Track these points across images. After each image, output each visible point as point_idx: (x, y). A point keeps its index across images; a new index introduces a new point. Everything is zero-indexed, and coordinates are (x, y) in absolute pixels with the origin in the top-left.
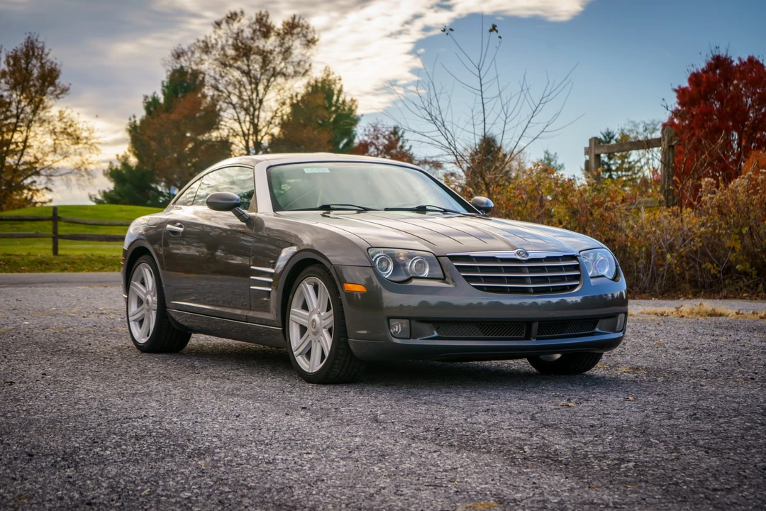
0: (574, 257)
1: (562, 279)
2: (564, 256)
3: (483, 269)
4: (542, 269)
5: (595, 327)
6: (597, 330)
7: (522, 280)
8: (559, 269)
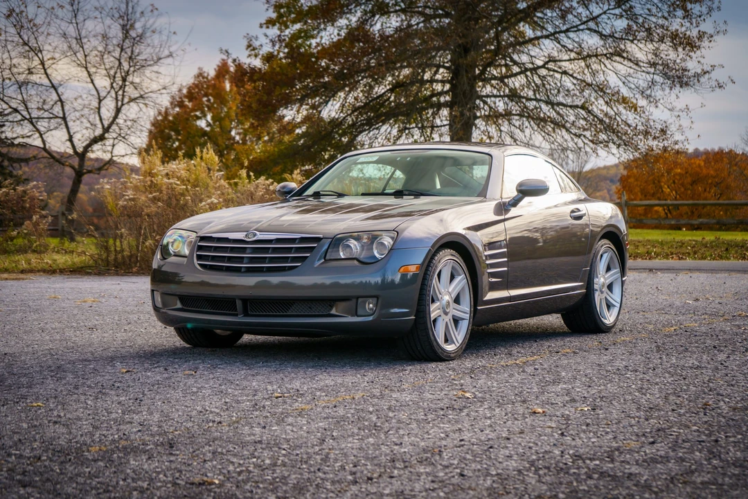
0: (317, 240)
1: (285, 259)
2: (302, 238)
3: (216, 249)
4: (266, 250)
5: (331, 310)
6: (333, 312)
7: (241, 260)
8: (289, 250)
